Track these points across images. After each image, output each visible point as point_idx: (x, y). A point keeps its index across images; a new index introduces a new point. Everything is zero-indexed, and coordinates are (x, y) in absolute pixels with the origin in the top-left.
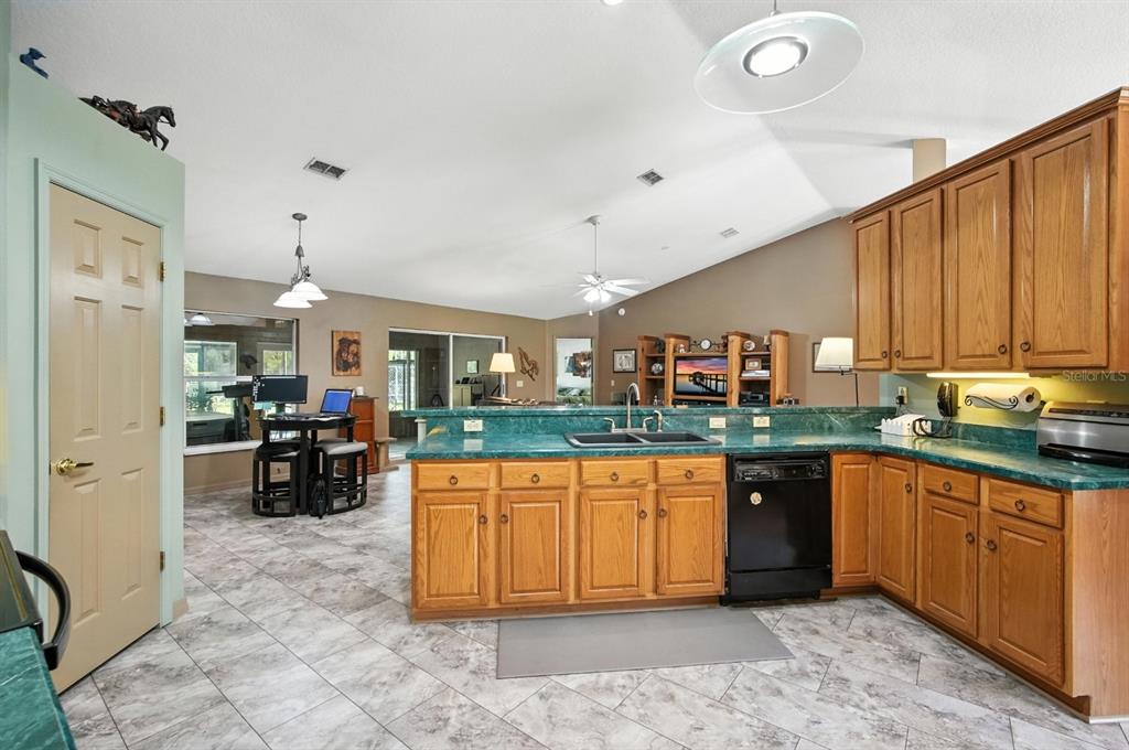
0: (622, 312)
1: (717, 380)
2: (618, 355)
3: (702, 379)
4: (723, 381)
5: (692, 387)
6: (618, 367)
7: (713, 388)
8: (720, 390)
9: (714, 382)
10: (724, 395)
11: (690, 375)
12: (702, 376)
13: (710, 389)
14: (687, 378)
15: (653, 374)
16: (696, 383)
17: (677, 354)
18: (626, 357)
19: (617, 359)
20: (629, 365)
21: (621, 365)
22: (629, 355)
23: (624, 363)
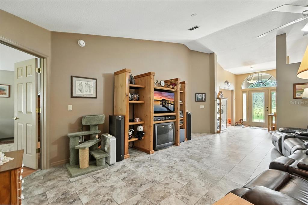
2: (77, 82)
3: (166, 103)
4: (173, 104)
6: (77, 93)
18: (86, 84)
19: (77, 85)
20: (90, 91)
21: (81, 91)
22: (89, 83)
23: (84, 90)
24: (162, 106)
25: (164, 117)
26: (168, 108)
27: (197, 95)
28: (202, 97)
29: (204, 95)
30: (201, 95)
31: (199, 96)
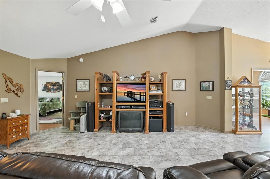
0: (81, 60)
1: (141, 95)
2: (79, 83)
3: (132, 94)
4: (144, 95)
5: (126, 98)
6: (79, 89)
7: (139, 99)
8: (142, 100)
9: (139, 96)
10: (144, 102)
11: (125, 93)
12: (132, 93)
13: (137, 99)
14: (123, 94)
15: (102, 92)
16: (129, 96)
17: (118, 82)
18: (84, 83)
19: (79, 84)
20: (86, 87)
21: (81, 87)
22: (85, 82)
23: (83, 87)
24: (128, 97)
25: (130, 106)
26: (136, 98)
27: (202, 83)
28: (209, 86)
29: (212, 83)
30: (208, 83)
31: (206, 85)
